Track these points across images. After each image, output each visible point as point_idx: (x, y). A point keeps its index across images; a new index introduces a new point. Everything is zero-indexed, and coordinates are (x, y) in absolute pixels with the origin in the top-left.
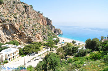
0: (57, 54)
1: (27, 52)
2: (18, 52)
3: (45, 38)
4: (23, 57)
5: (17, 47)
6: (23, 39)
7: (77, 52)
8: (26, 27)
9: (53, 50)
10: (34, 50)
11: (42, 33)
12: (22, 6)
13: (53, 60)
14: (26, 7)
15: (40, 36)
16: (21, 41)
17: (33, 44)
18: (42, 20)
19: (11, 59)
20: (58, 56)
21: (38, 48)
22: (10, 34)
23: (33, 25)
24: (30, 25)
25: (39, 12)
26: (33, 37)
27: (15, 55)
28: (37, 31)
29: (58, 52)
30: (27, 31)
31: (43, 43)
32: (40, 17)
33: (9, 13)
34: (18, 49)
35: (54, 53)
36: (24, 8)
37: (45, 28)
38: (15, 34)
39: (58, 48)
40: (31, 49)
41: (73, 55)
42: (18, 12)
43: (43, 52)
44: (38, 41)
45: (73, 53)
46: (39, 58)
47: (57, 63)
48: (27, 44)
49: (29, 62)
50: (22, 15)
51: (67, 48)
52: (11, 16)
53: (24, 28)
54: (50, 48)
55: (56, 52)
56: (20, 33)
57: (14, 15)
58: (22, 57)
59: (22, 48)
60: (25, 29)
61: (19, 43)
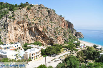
0: (77, 57)
1: (48, 52)
2: (41, 53)
3: (66, 41)
4: (45, 57)
5: (40, 48)
6: (46, 41)
8: (49, 30)
9: (73, 53)
10: (55, 52)
11: (64, 35)
12: (46, 11)
13: (72, 63)
14: (49, 12)
15: (61, 39)
16: (44, 42)
17: (54, 45)
18: (63, 24)
19: (34, 58)
20: (78, 59)
21: (59, 50)
23: (55, 28)
24: (53, 28)
25: (61, 16)
26: (55, 39)
27: (37, 54)
28: (59, 34)
29: (78, 55)
30: (49, 33)
31: (64, 45)
32: (62, 21)
33: (34, 17)
34: (41, 50)
35: (74, 56)
36: (48, 13)
37: (66, 31)
38: (38, 35)
39: (78, 51)
40: (52, 51)
41: (93, 60)
42: (42, 16)
43: (64, 54)
44: (59, 43)
45: (94, 58)
46: (59, 59)
47: (76, 66)
48: (49, 46)
49: (49, 62)
50: (46, 19)
51: (88, 52)
52: (36, 20)
53: (47, 30)
54: (70, 51)
55: (76, 56)
56: (43, 35)
57: (39, 19)
58: (44, 57)
59: (44, 48)
60: (48, 32)
61: (42, 44)
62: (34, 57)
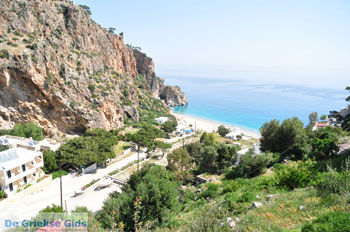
0: (167, 168)
1: (70, 161)
2: (42, 164)
3: (129, 116)
4: (58, 179)
5: (38, 146)
6: (59, 119)
7: (234, 162)
8: (68, 80)
9: (155, 157)
10: (94, 156)
11: (121, 98)
12: (53, 8)
13: (156, 188)
14: (66, 12)
15: (114, 110)
16: (50, 125)
17: (90, 135)
18: (120, 57)
19: (15, 187)
20: (174, 174)
21: (107, 151)
22: (14, 102)
23: (91, 72)
24: (82, 72)
25: (111, 30)
26: (91, 112)
27: (28, 172)
28: (105, 95)
29: (172, 161)
30: (70, 91)
31: (123, 133)
32: (115, 46)
33: (9, 31)
34: (41, 154)
35: (160, 167)
36: (61, 16)
37: (131, 83)
38: (29, 101)
39: (171, 150)
40: (83, 153)
41: (219, 174)
42: (42, 27)
43: (125, 163)
44: (108, 126)
45: (221, 166)
46: (109, 181)
47: (167, 199)
48: (71, 137)
49: (77, 195)
50: (55, 40)
51: (202, 150)
52: (17, 42)
53: (62, 81)
54: (145, 149)
55: (166, 164)
56: (48, 101)
57: (27, 38)
58: (53, 178)
59: (55, 148)
60: (66, 87)
61: (45, 134)
62: (17, 182)
